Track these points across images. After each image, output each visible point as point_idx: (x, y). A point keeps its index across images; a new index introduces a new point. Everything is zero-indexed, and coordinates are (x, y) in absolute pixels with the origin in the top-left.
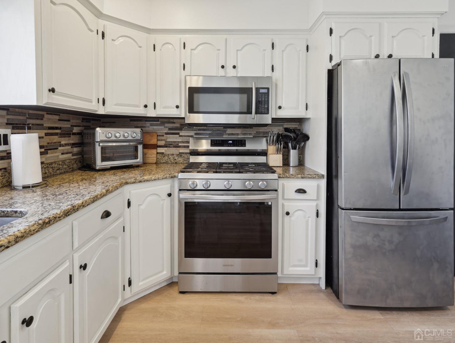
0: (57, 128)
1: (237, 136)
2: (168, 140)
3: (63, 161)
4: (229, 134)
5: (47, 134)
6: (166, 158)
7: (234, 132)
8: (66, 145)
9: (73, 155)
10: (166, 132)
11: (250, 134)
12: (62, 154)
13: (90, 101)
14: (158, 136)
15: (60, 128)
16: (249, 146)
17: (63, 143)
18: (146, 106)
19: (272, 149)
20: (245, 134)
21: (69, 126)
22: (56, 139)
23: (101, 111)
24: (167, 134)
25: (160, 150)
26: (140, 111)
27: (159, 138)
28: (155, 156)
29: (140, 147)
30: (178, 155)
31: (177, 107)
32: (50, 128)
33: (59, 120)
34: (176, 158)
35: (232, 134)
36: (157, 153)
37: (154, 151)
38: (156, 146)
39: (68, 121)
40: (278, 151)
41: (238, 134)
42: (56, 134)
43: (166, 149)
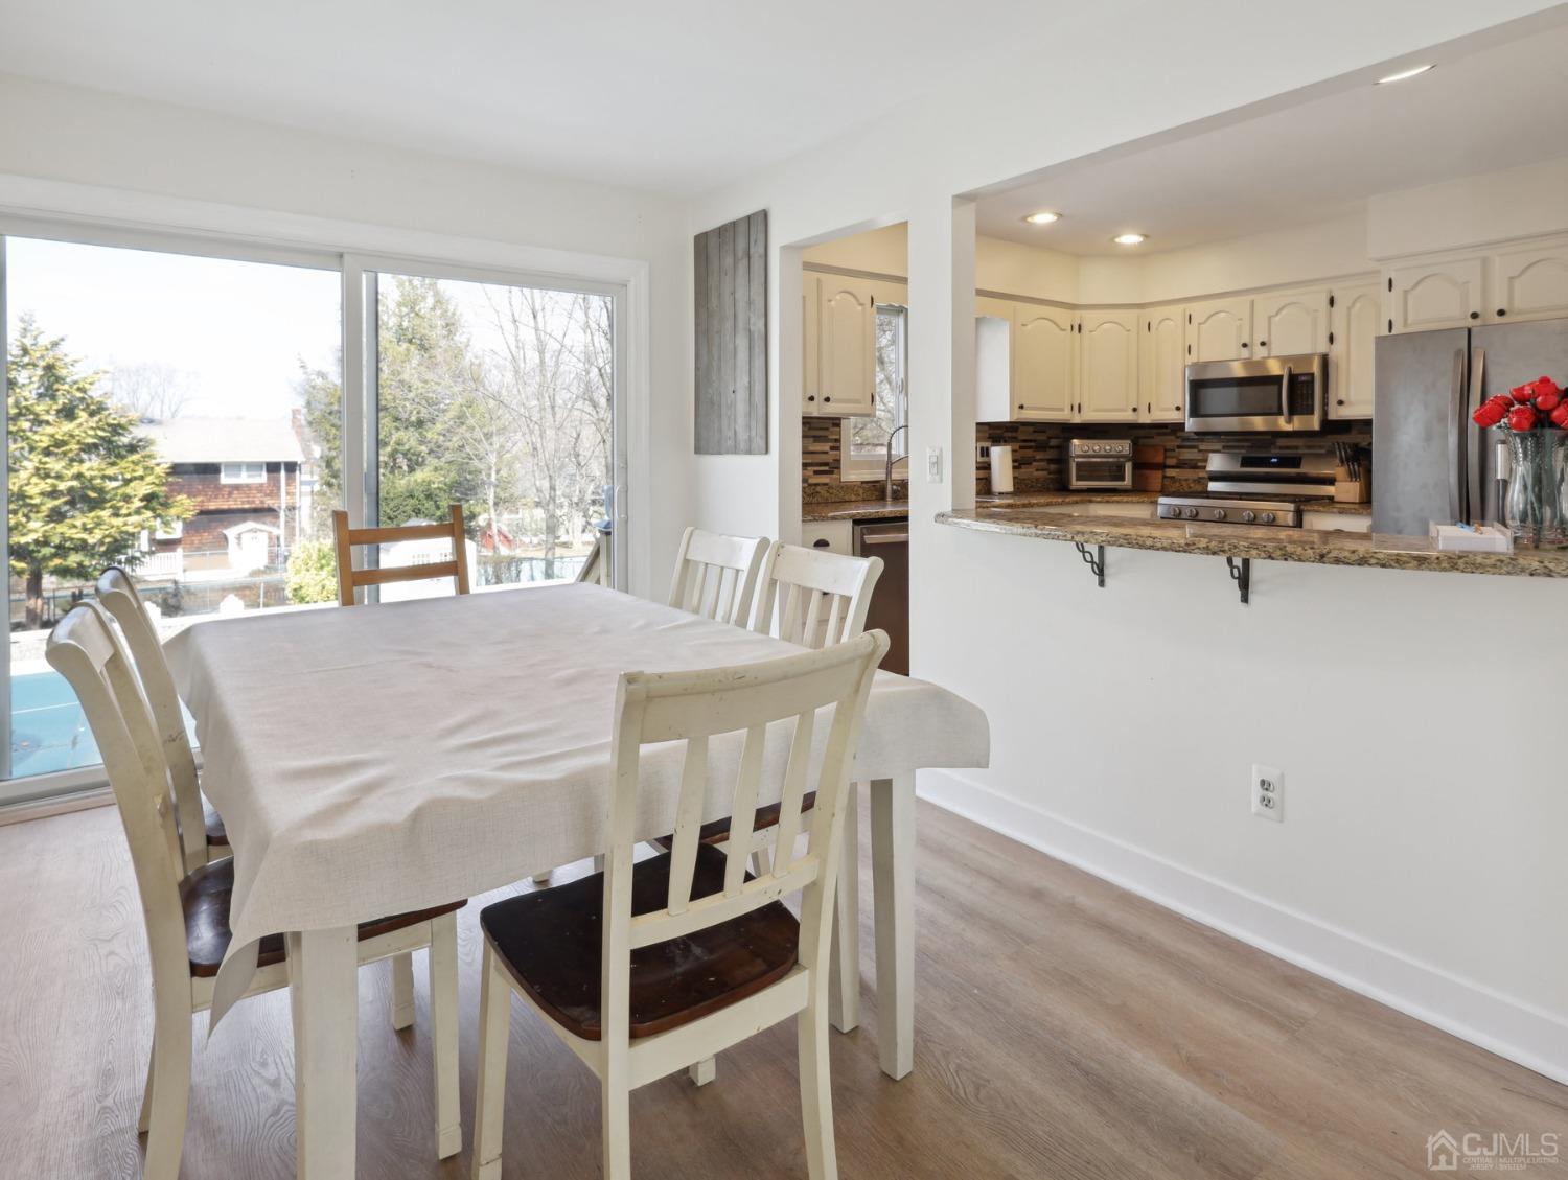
0: (1031, 441)
1: (1295, 451)
2: (1181, 458)
3: (1037, 479)
4: (1281, 448)
5: (1021, 448)
6: (1178, 484)
7: (1289, 444)
8: (1041, 460)
9: (1050, 473)
10: (1178, 444)
11: (1321, 447)
12: (1037, 470)
13: (1062, 410)
14: (1165, 450)
15: (1035, 441)
16: (1307, 469)
17: (1038, 457)
18: (1135, 410)
19: (1340, 472)
20: (1309, 447)
21: (1045, 438)
22: (1029, 453)
23: (1077, 419)
24: (1179, 447)
25: (1170, 472)
26: (1126, 416)
27: (1168, 454)
28: (1160, 480)
29: (1128, 467)
30: (1194, 481)
31: (1178, 408)
32: (1025, 441)
33: (1035, 431)
34: (1192, 485)
35: (1287, 448)
36: (1164, 477)
37: (1159, 474)
38: (1163, 467)
39: (1044, 432)
40: (1353, 476)
41: (1297, 448)
42: (1030, 448)
43: (1178, 470)
